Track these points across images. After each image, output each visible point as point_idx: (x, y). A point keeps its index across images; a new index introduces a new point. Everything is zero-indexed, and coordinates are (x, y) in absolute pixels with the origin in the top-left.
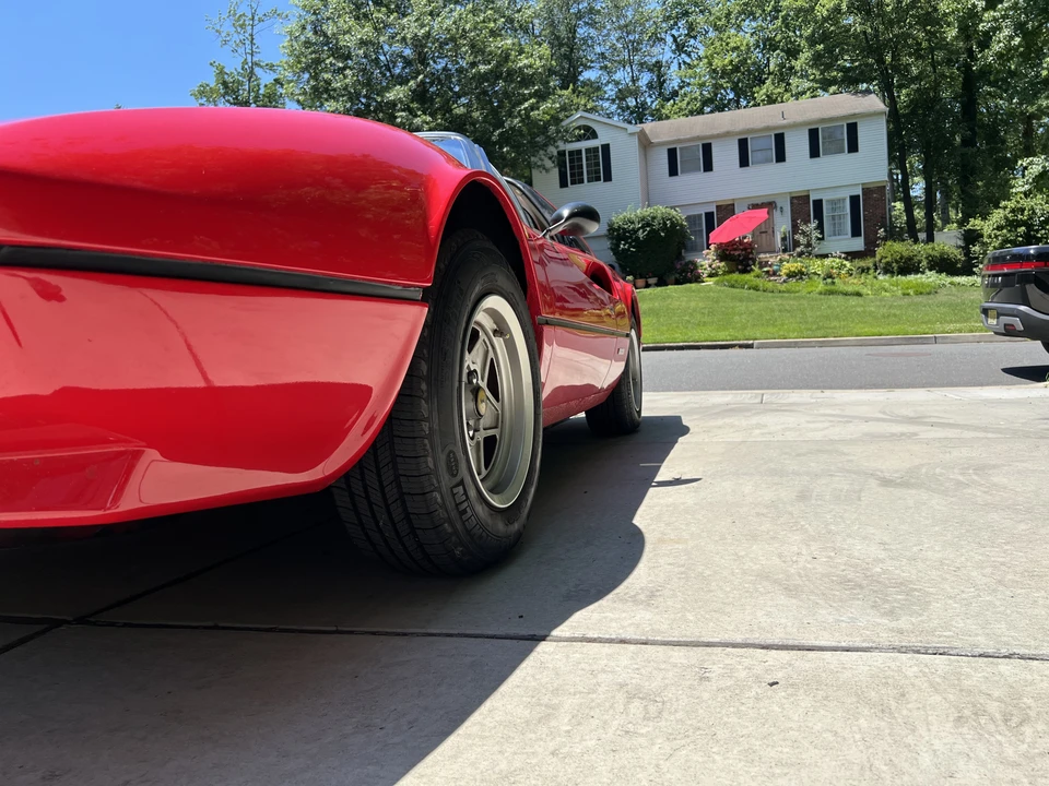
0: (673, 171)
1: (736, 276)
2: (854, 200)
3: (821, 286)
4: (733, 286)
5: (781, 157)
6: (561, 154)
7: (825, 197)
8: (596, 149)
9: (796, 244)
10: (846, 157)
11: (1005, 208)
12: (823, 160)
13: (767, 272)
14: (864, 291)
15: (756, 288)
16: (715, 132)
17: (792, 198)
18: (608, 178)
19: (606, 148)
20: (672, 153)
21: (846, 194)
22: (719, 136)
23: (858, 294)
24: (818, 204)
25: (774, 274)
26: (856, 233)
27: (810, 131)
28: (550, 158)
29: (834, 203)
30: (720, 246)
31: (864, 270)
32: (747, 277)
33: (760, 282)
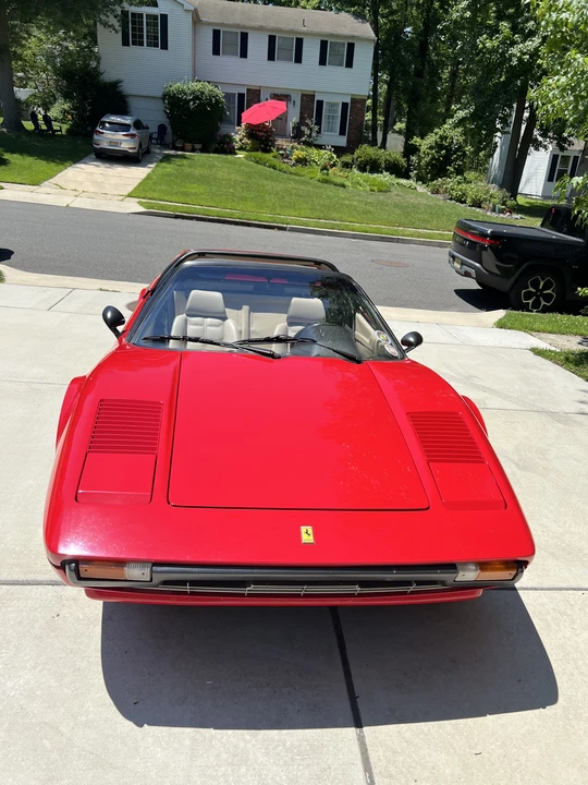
0: (216, 51)
1: (259, 154)
2: (345, 105)
3: (319, 175)
4: (257, 162)
5: (298, 59)
6: (125, 13)
7: (326, 99)
8: (155, 17)
9: (302, 134)
10: (343, 70)
11: (436, 134)
12: (328, 68)
13: (282, 155)
14: (347, 183)
15: (274, 167)
16: (252, 24)
17: (303, 95)
18: (165, 46)
19: (164, 17)
20: (216, 34)
21: (340, 100)
22: (254, 29)
23: (343, 186)
24: (320, 103)
25: (287, 157)
26: (342, 132)
27: (322, 41)
28: (116, 17)
29: (333, 105)
30: (249, 126)
31: (346, 165)
32: (268, 156)
33: (276, 162)
